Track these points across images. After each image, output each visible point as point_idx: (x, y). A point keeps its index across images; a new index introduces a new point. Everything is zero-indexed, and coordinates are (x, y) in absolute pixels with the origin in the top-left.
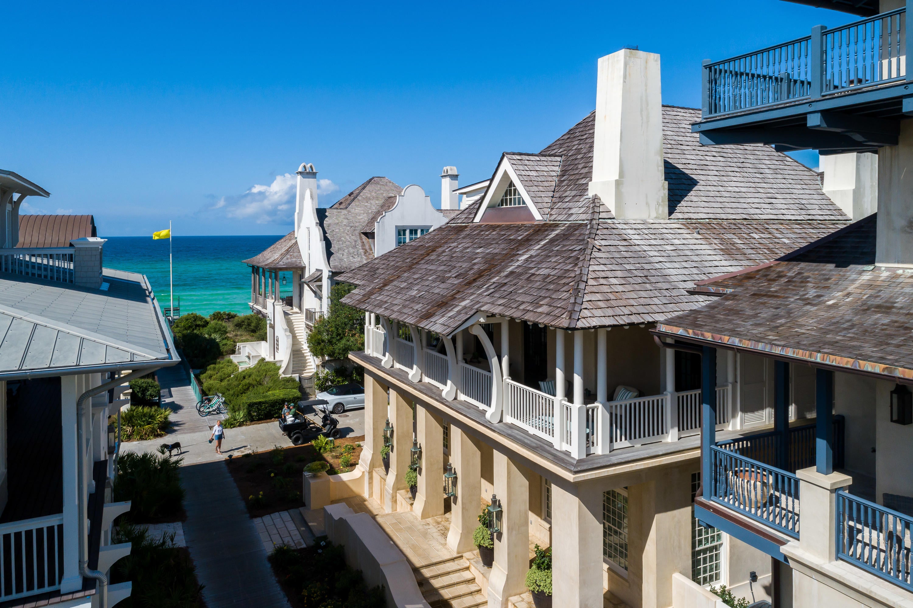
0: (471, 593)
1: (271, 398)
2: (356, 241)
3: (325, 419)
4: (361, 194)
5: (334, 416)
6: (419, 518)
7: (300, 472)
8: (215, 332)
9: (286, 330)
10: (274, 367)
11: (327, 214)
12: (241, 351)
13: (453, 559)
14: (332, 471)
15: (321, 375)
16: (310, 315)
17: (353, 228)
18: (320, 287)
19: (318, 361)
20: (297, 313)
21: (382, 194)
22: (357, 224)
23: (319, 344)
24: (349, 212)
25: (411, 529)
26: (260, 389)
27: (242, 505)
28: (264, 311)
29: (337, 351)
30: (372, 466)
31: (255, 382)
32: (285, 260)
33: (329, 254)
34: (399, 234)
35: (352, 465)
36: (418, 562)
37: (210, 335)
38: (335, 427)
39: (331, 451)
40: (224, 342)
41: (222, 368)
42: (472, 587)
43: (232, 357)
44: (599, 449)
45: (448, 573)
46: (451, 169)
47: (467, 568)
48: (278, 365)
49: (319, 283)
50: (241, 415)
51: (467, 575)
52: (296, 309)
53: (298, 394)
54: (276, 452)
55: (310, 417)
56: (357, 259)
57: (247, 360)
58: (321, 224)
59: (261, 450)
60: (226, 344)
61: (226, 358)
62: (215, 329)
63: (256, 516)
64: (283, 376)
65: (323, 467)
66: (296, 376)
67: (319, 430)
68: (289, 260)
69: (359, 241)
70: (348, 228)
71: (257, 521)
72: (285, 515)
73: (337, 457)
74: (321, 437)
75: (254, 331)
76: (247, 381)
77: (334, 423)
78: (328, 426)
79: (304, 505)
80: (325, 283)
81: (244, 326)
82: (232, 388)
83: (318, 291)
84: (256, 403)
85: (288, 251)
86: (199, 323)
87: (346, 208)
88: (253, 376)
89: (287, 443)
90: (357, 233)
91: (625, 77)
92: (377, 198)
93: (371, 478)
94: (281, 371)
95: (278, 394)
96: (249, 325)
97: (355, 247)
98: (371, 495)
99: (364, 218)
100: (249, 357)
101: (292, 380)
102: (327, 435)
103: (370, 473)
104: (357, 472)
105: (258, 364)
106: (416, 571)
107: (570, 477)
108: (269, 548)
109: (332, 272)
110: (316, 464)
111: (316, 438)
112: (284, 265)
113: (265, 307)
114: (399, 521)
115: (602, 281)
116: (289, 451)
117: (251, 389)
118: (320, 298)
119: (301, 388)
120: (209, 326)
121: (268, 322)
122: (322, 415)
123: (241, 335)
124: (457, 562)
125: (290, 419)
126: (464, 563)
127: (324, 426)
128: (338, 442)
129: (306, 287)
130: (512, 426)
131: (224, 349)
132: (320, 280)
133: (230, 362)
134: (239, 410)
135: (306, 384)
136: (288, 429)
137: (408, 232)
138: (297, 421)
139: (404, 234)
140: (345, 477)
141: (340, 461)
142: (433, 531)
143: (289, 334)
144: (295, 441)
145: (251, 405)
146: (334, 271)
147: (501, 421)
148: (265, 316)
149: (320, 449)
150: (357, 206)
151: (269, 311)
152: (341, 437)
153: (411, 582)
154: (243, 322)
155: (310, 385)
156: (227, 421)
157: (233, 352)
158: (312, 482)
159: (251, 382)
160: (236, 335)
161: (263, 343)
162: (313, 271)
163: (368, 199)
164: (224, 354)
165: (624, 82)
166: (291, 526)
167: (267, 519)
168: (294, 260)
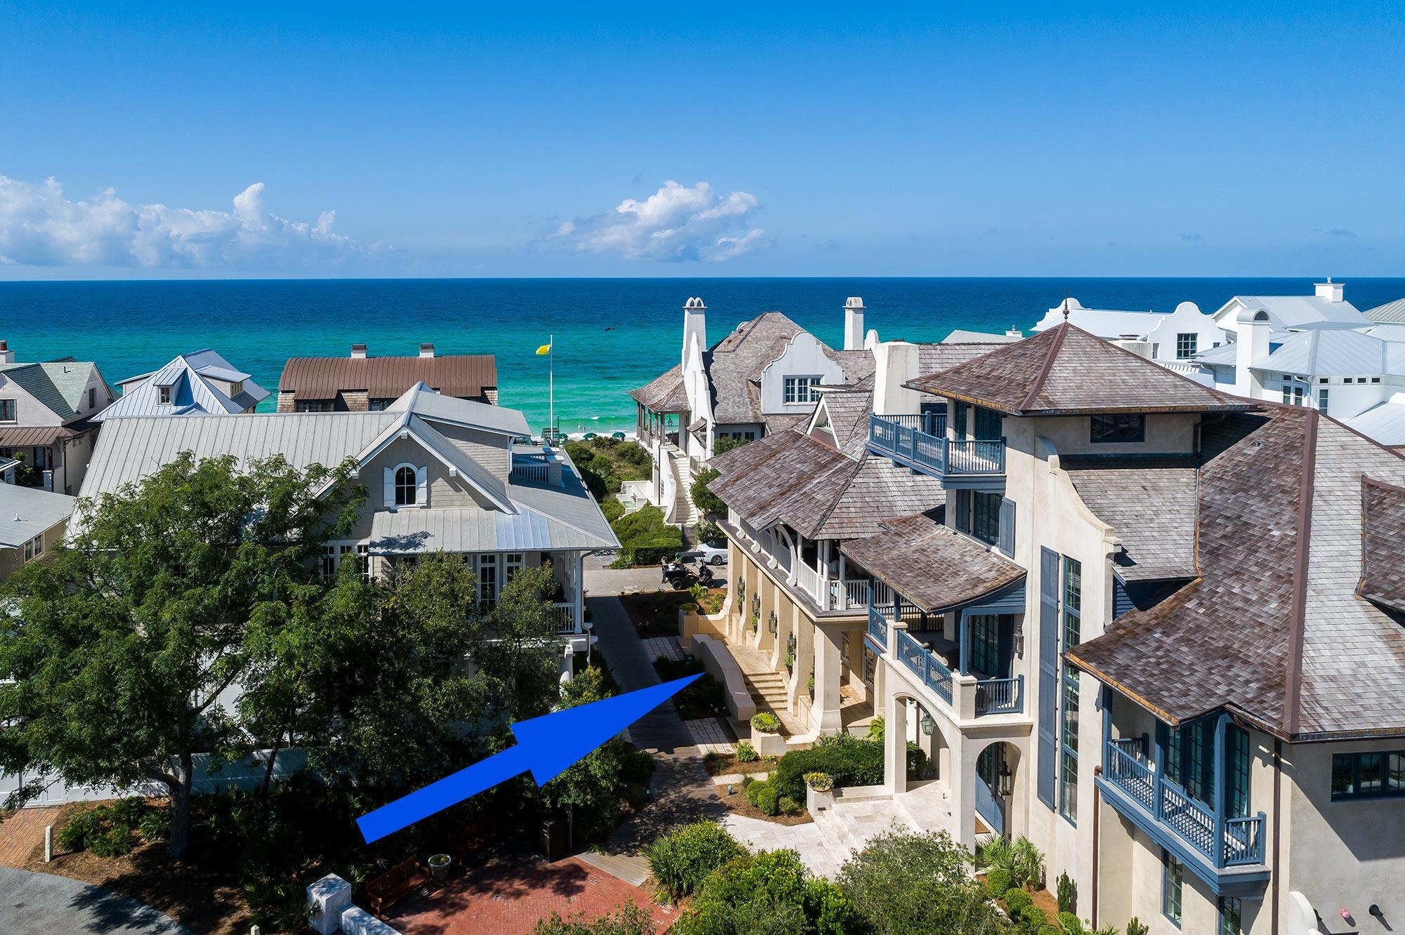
0: (780, 694)
1: (656, 546)
2: (742, 389)
3: (702, 569)
4: (751, 334)
5: (709, 567)
6: (757, 649)
7: (677, 612)
8: (601, 467)
9: (670, 476)
10: (659, 512)
11: (713, 358)
12: (627, 489)
13: (772, 674)
14: (701, 612)
15: (703, 527)
16: (694, 464)
17: (740, 374)
18: (704, 437)
19: (701, 512)
20: (683, 456)
21: (774, 333)
22: (744, 370)
23: (701, 497)
24: (737, 355)
25: (749, 654)
26: (646, 536)
27: (633, 630)
28: (649, 450)
29: (717, 505)
30: (732, 611)
31: (641, 529)
32: (671, 403)
33: (714, 403)
34: (788, 384)
35: (717, 610)
36: (746, 672)
37: (596, 470)
38: (711, 577)
39: (705, 597)
40: (610, 478)
41: (609, 508)
42: (782, 691)
43: (618, 496)
44: (839, 607)
45: (767, 681)
46: (855, 301)
47: (781, 681)
48: (663, 511)
49: (704, 433)
50: (629, 559)
51: (780, 684)
52: (681, 452)
53: (680, 544)
54: (659, 594)
55: (689, 566)
56: (742, 410)
57: (632, 500)
58: (707, 371)
59: (647, 591)
60: (611, 482)
61: (612, 496)
62: (600, 463)
63: (644, 638)
64: (667, 524)
65: (694, 607)
66: (679, 525)
67: (696, 579)
68: (675, 403)
69: (746, 389)
70: (735, 374)
71: (645, 641)
72: (665, 639)
73: (709, 603)
74: (697, 585)
75: (638, 463)
76: (634, 526)
77: (710, 574)
78: (704, 576)
79: (679, 634)
80: (709, 434)
81: (628, 457)
82: (621, 533)
83: (702, 441)
84: (642, 549)
85: (674, 392)
86: (584, 456)
87: (734, 350)
88: (639, 522)
89: (669, 588)
90: (744, 380)
91: (889, 364)
92: (768, 338)
93: (731, 620)
94: (665, 519)
95: (662, 542)
96: (633, 455)
97: (741, 395)
98: (730, 633)
99: (752, 362)
100: (634, 499)
101: (675, 529)
102: (702, 584)
103: (730, 616)
104: (720, 616)
105: (644, 508)
106: (745, 676)
107: (814, 619)
108: (653, 658)
109: (716, 424)
110: (689, 605)
111: (693, 586)
112: (670, 408)
113: (650, 445)
114: (741, 650)
115: (844, 510)
116: (669, 594)
117: (637, 534)
118: (705, 448)
119: (684, 539)
120: (594, 460)
121: (654, 464)
122: (700, 566)
123: (625, 467)
124: (774, 676)
125: (671, 567)
126: (779, 677)
127: (701, 575)
128: (712, 591)
129: (691, 434)
130: (801, 589)
131: (611, 486)
132: (705, 430)
133: (616, 502)
134: (627, 553)
135: (688, 534)
136: (670, 576)
137: (796, 382)
138: (677, 569)
139: (793, 384)
140: (711, 617)
141: (710, 606)
142: (764, 657)
143: (673, 480)
144: (676, 586)
145: (638, 551)
146: (718, 422)
147: (796, 585)
148: (650, 456)
149: (695, 595)
150: (746, 348)
151: (653, 451)
152: (715, 587)
153: (741, 682)
154: (627, 452)
155: (692, 535)
156: (617, 562)
157: (618, 490)
158: (685, 617)
159: (638, 528)
160: (619, 467)
161: (649, 482)
162: (698, 419)
163: (757, 340)
164: (610, 492)
165: (888, 367)
166: (669, 647)
167: (652, 641)
168: (680, 402)
